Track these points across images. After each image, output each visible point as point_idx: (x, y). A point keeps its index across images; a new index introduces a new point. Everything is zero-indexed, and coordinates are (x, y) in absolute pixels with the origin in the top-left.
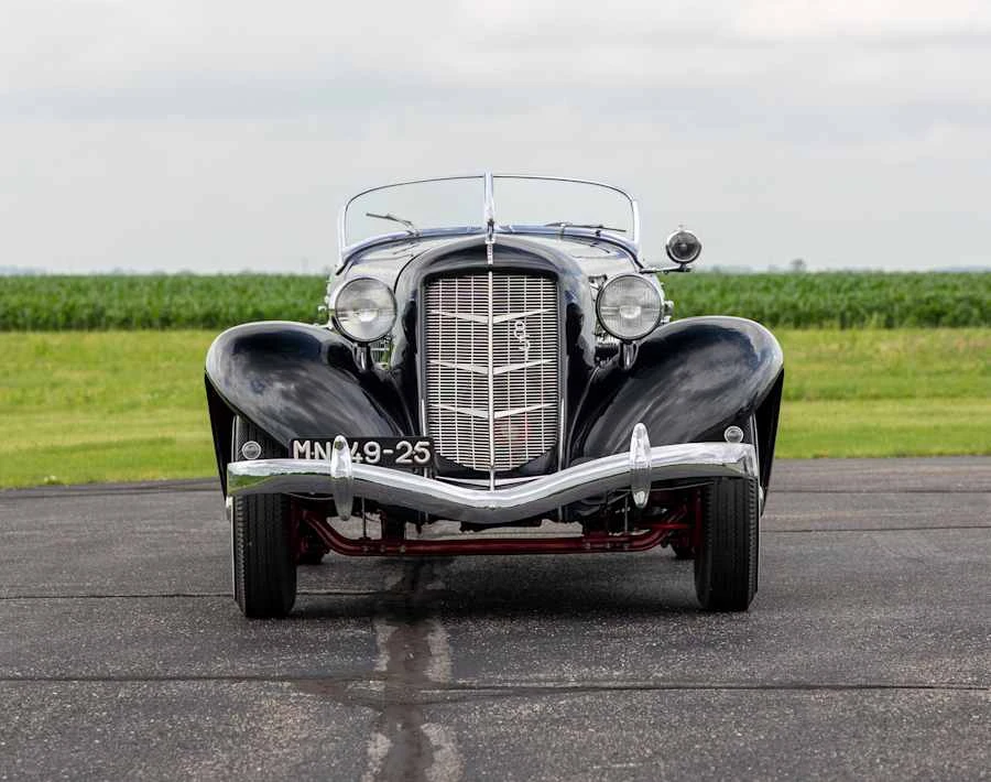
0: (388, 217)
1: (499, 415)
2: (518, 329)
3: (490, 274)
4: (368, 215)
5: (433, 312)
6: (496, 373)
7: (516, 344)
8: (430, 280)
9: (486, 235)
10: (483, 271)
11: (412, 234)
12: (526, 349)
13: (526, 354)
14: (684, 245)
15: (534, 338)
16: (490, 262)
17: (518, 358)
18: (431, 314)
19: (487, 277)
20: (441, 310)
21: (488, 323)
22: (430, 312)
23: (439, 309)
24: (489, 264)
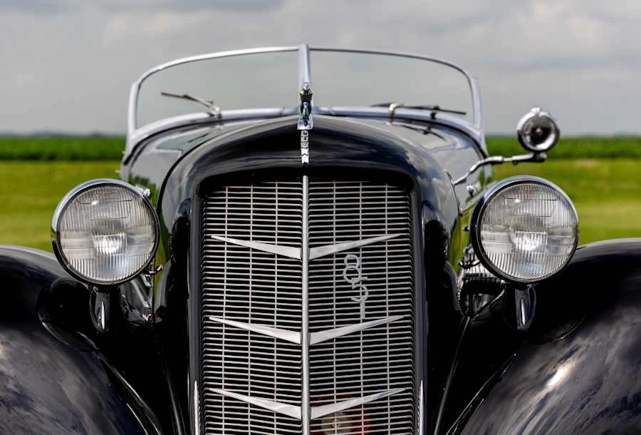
0: (186, 97)
1: (318, 412)
2: (349, 267)
3: (305, 178)
4: (163, 94)
5: (216, 237)
6: (313, 342)
7: (346, 291)
8: (208, 189)
9: (300, 117)
10: (293, 174)
11: (212, 115)
12: (362, 300)
13: (362, 307)
14: (539, 130)
15: (374, 283)
16: (305, 159)
17: (349, 316)
18: (212, 240)
19: (299, 183)
20: (226, 235)
21: (302, 259)
22: (210, 237)
23: (224, 232)
24: (303, 162)
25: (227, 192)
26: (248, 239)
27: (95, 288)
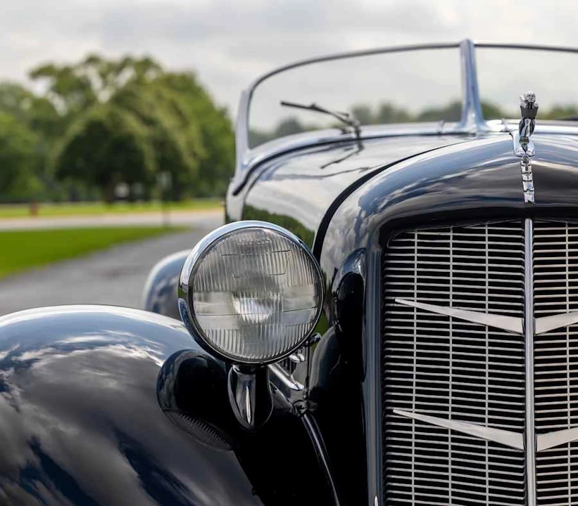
18: (395, 305)
19: (520, 229)
20: (415, 298)
21: (524, 333)
22: (394, 302)
23: (412, 295)
24: (526, 201)
25: (416, 240)
26: (447, 304)
27: (234, 367)
